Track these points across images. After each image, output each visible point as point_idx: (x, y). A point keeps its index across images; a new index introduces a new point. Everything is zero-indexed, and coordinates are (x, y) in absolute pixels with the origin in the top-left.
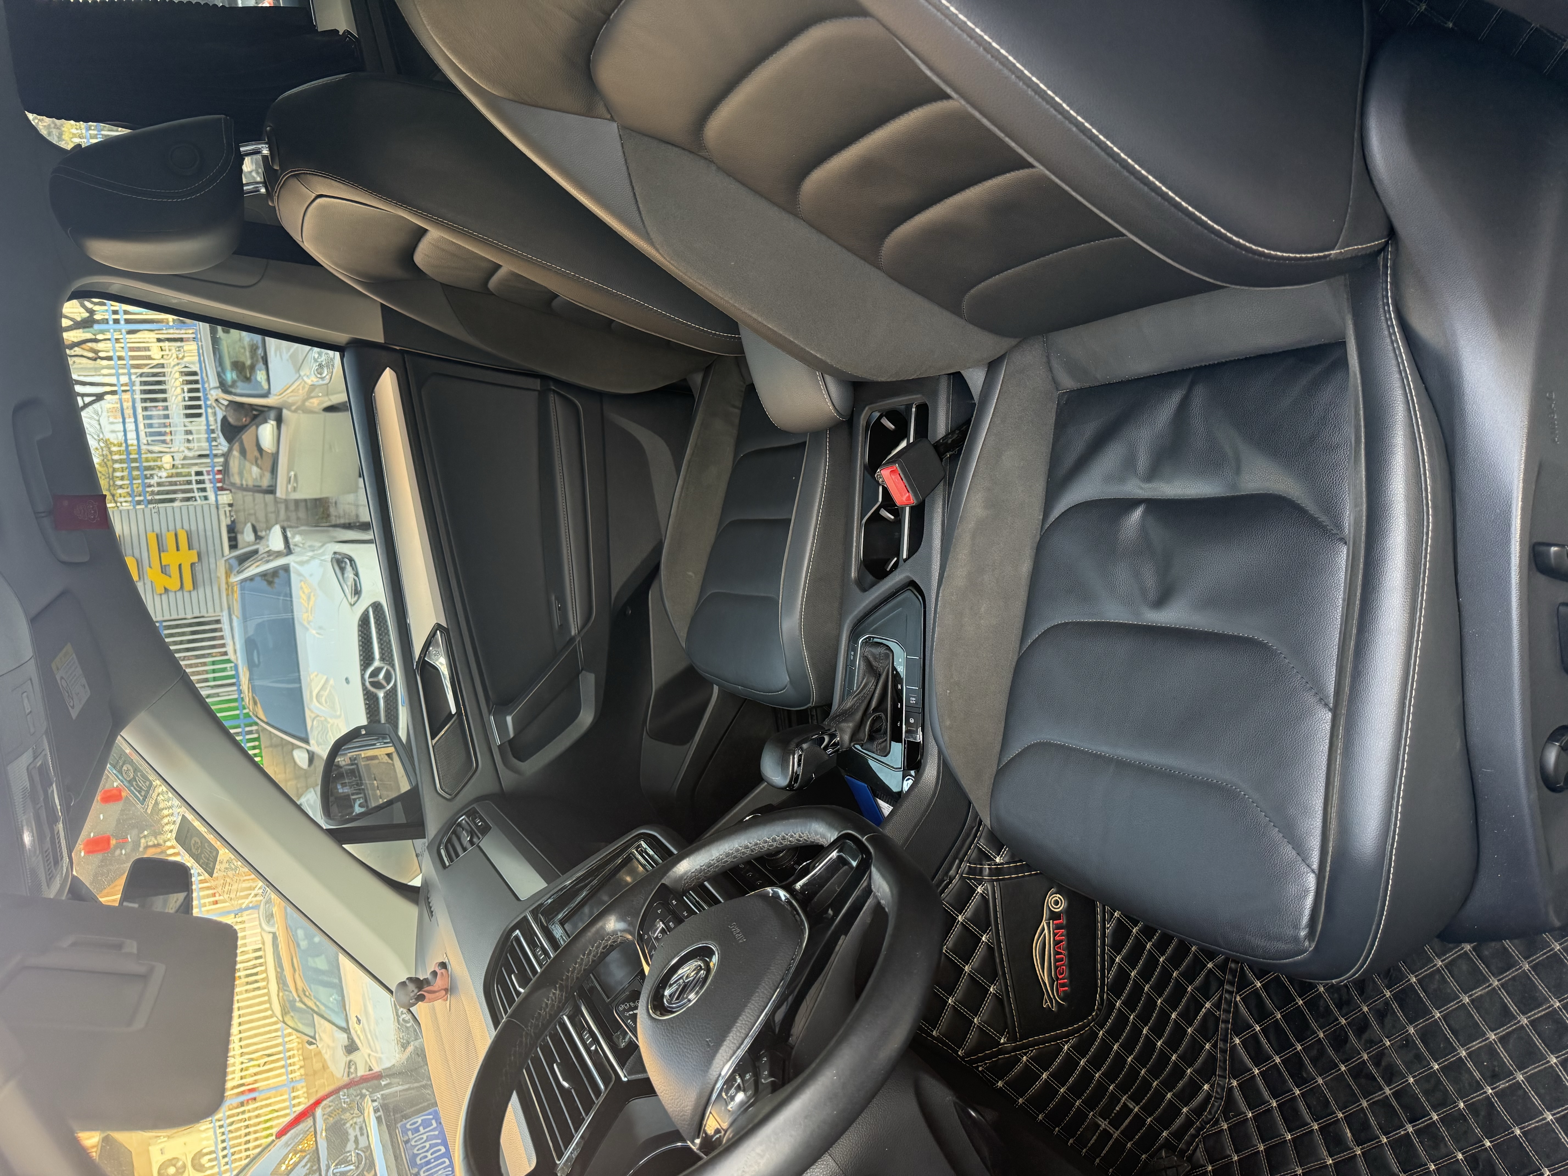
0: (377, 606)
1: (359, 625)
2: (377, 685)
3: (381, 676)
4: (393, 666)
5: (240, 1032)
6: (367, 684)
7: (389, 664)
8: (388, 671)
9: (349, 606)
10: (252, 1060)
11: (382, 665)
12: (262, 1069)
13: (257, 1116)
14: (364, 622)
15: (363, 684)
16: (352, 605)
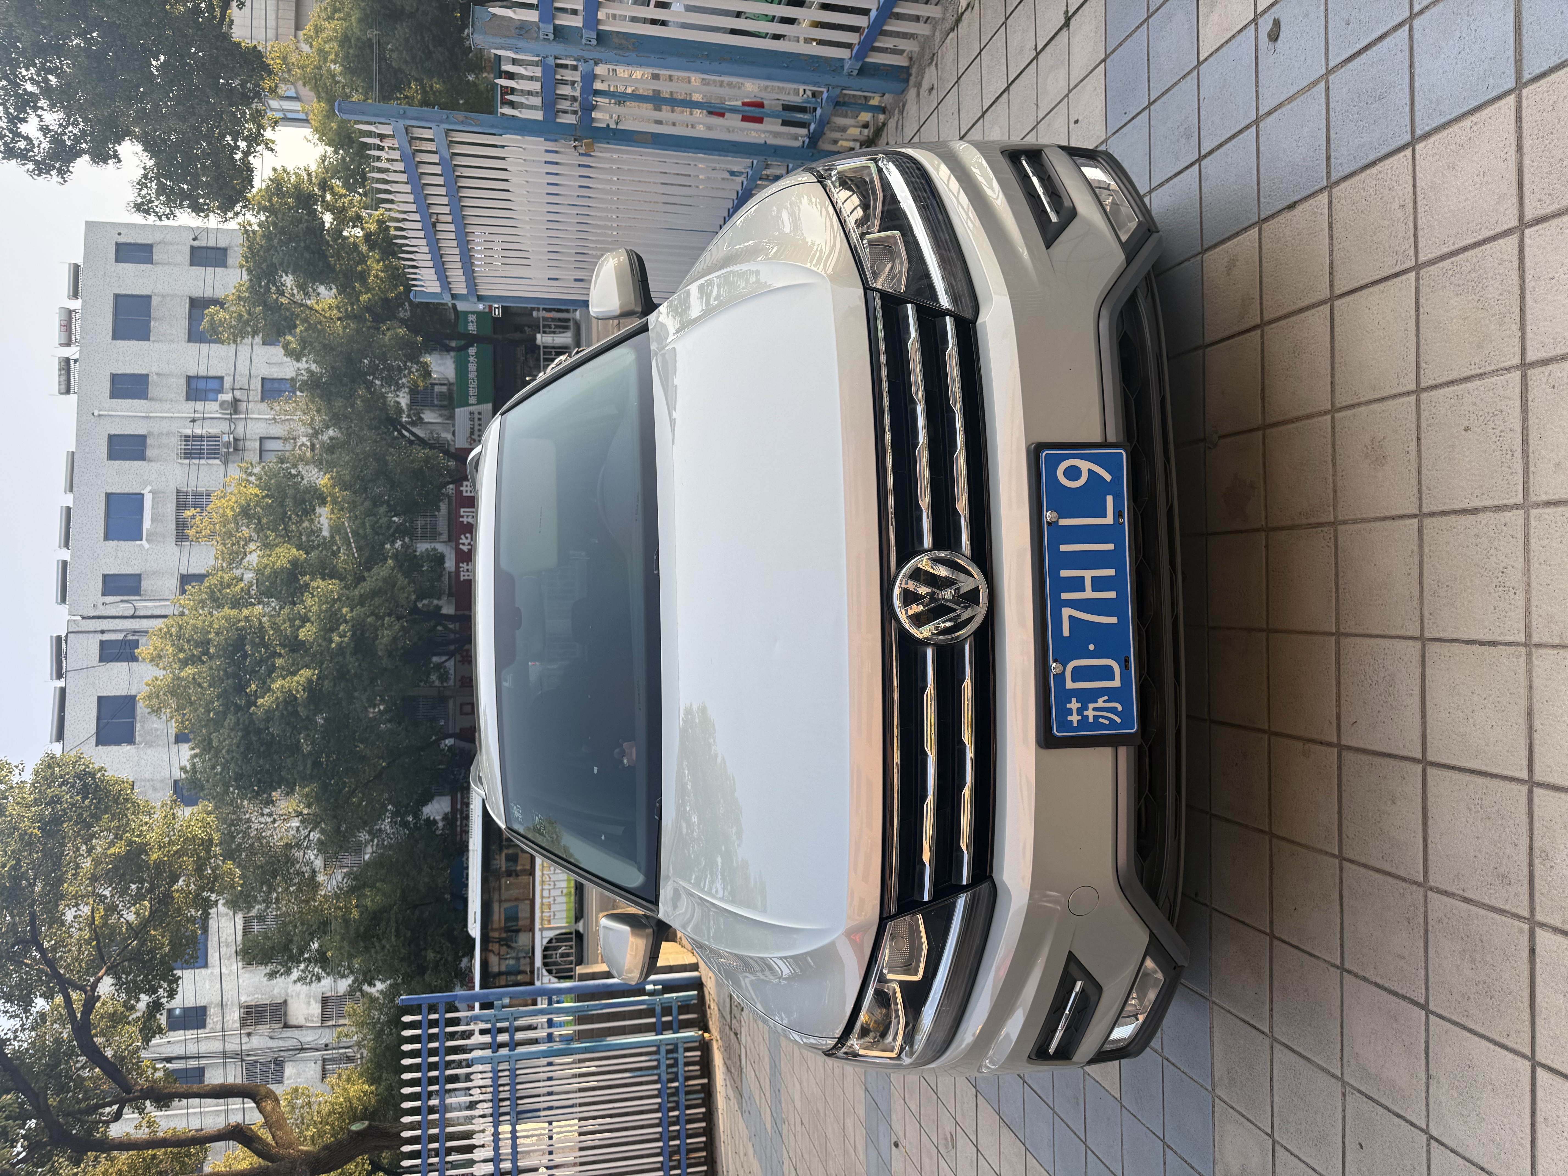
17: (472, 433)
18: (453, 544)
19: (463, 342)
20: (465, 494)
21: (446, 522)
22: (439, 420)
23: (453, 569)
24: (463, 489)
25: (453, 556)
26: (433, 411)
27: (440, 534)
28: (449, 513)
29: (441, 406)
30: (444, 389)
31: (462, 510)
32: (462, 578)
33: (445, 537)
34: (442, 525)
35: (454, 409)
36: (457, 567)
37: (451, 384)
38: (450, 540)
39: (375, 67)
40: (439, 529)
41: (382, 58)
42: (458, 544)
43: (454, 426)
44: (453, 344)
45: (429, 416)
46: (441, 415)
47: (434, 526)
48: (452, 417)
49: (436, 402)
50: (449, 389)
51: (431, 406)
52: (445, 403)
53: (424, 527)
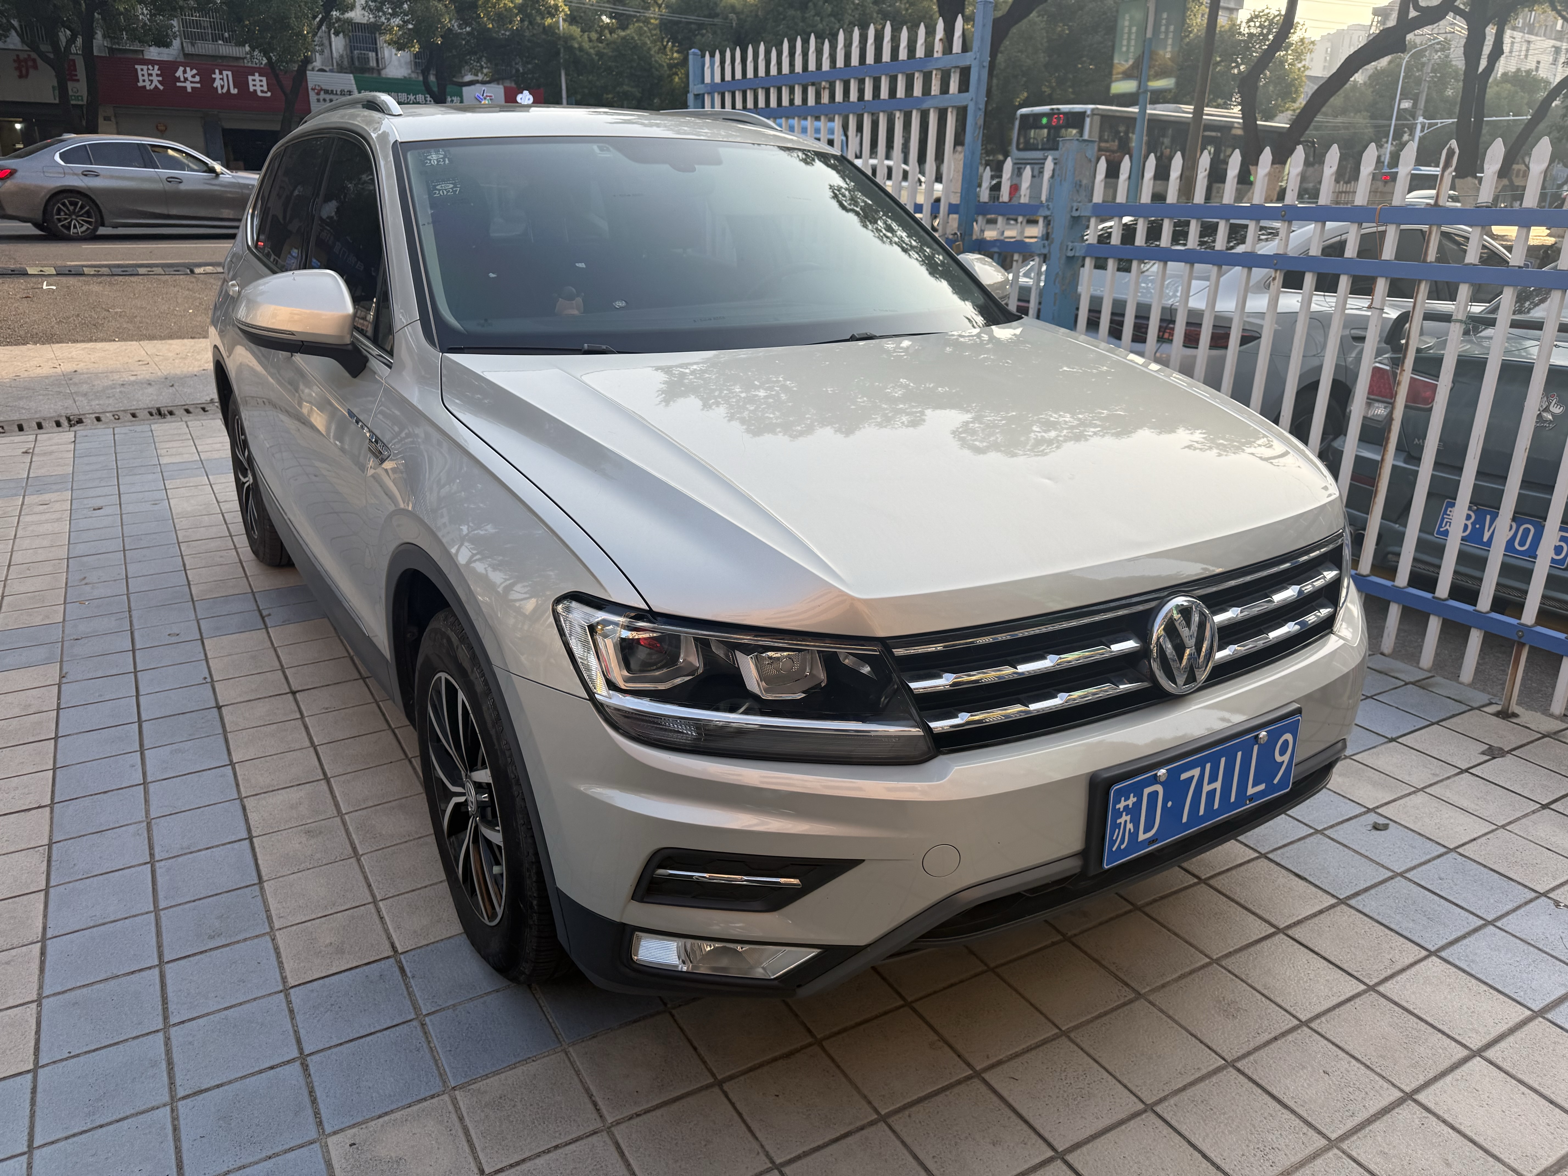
17: (327, 92)
18: (181, 59)
19: (435, 89)
20: (250, 78)
21: (211, 53)
22: (335, 54)
23: (147, 56)
24: (257, 76)
25: (165, 58)
26: (345, 47)
27: (193, 45)
28: (223, 57)
29: (352, 58)
30: (373, 64)
31: (230, 73)
32: (138, 67)
33: (189, 49)
34: (205, 48)
35: (351, 73)
36: (153, 62)
37: (379, 72)
38: (186, 55)
39: (692, 18)
40: (199, 43)
41: (701, 26)
42: (185, 65)
43: (331, 71)
44: (432, 78)
45: (338, 44)
46: (341, 56)
47: (203, 37)
48: (341, 69)
49: (356, 52)
50: (373, 69)
51: (351, 46)
52: (357, 63)
53: (197, 24)
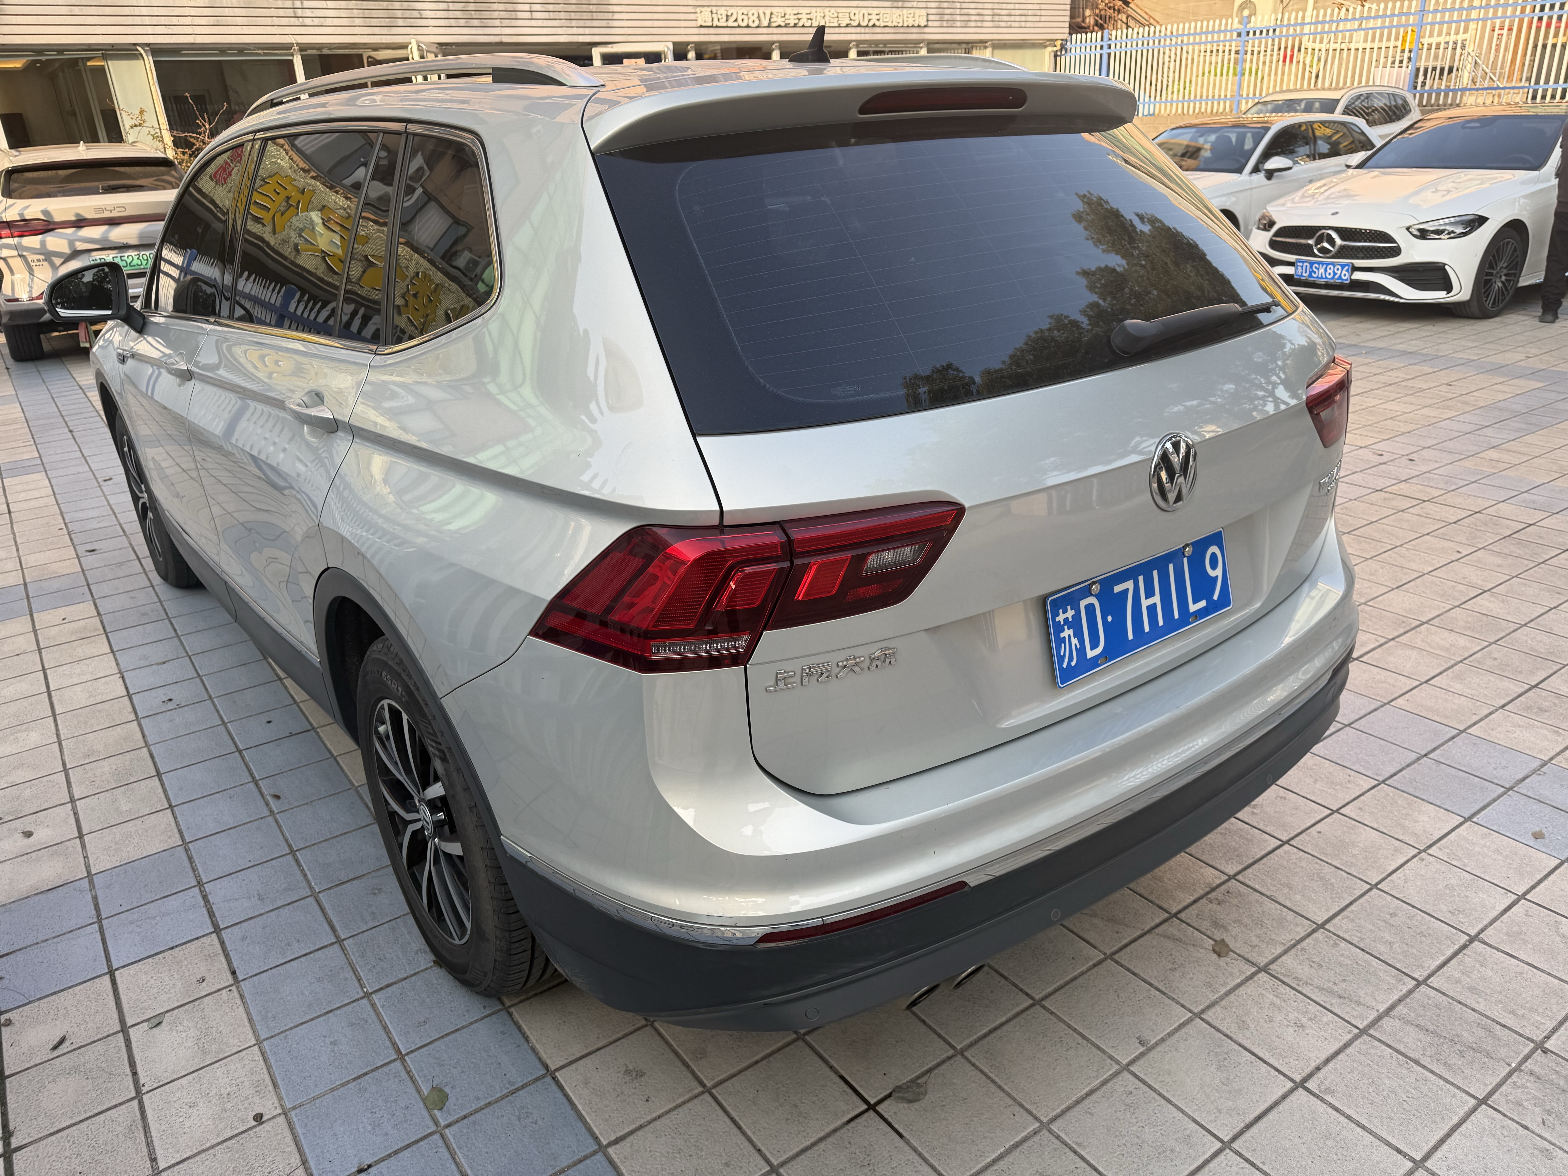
0: (1396, 251)
1: (1381, 232)
2: (1319, 241)
3: (1326, 245)
4: (1333, 257)
5: (1349, 49)
6: (1324, 231)
7: (1336, 254)
8: (1329, 251)
9: (1408, 225)
10: (1319, 60)
11: (1337, 247)
12: (1308, 69)
13: (1264, 63)
14: (1385, 237)
15: (1324, 228)
16: (1408, 229)
